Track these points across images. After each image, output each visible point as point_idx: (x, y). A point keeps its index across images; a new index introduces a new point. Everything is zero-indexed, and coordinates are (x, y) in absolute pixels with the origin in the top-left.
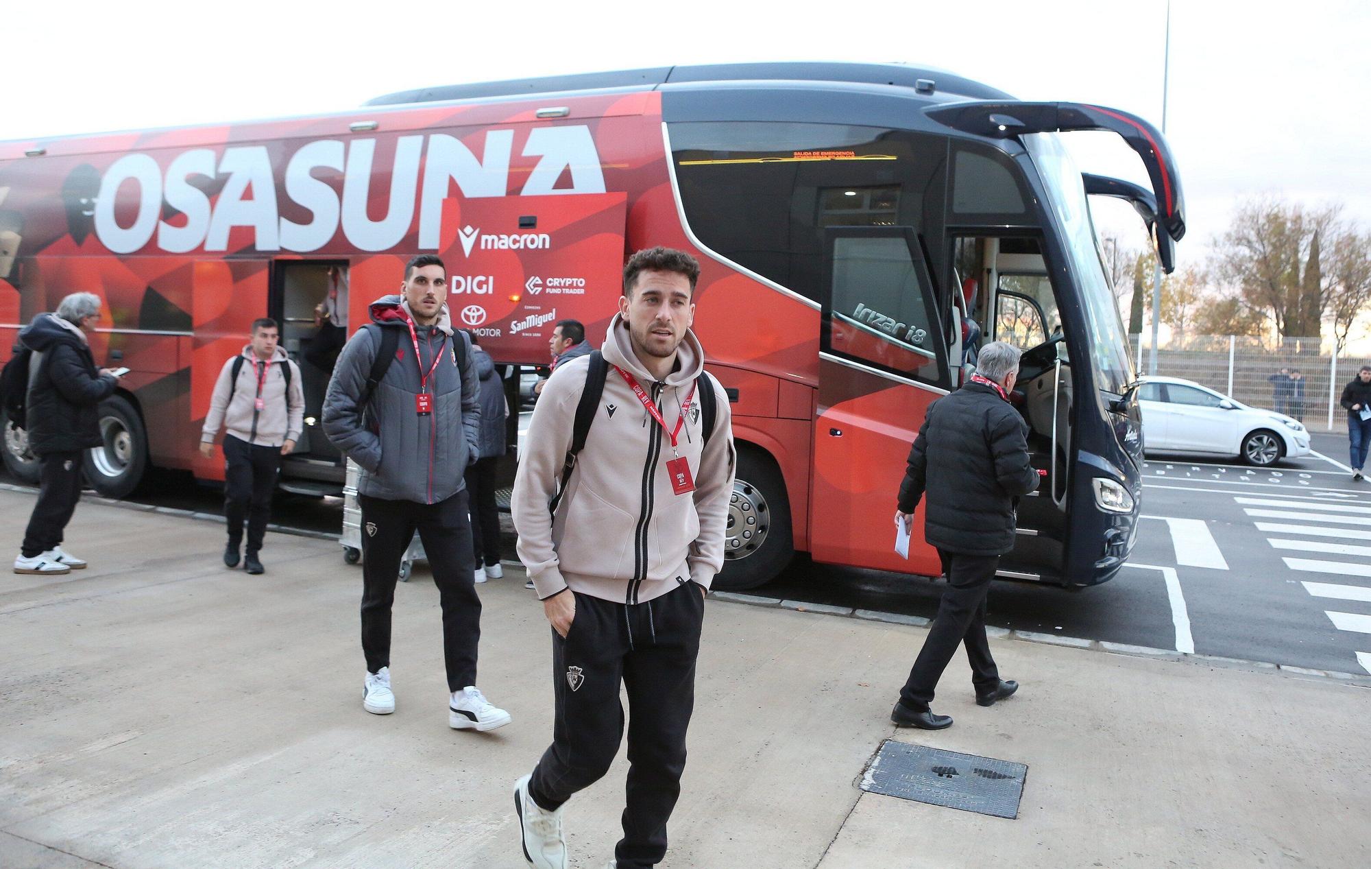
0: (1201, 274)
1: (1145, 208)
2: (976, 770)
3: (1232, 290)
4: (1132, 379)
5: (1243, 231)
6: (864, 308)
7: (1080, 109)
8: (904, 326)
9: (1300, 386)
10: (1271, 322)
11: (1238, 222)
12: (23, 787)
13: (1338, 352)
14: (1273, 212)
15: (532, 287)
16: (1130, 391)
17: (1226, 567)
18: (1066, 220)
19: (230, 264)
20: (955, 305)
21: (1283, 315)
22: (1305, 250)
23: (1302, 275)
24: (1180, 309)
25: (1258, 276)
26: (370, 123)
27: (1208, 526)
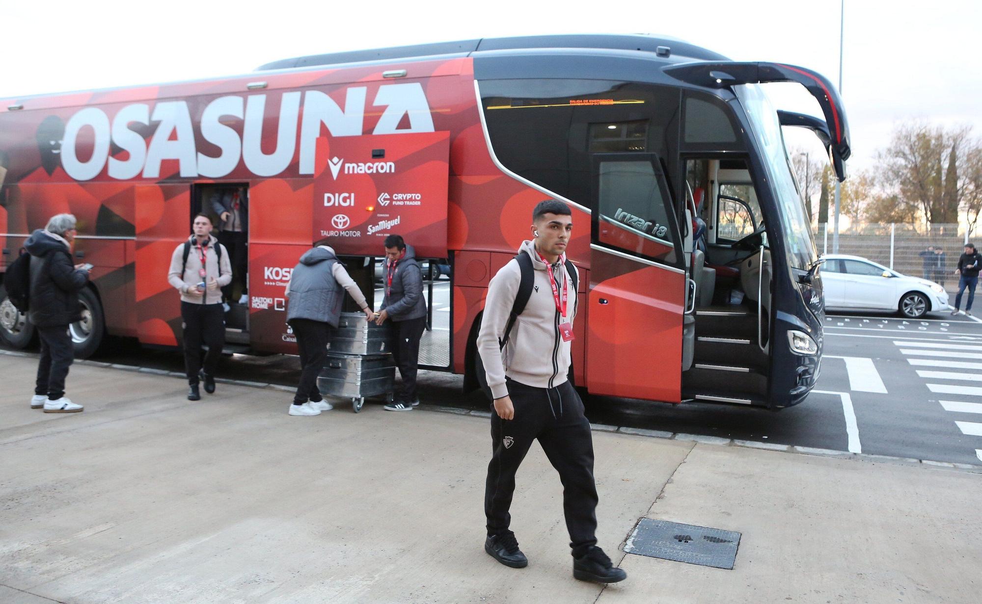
0: (870, 178)
1: (823, 135)
2: (705, 536)
3: (892, 190)
4: (815, 259)
5: (899, 147)
6: (622, 211)
7: (774, 66)
9: (942, 259)
10: (922, 213)
11: (896, 140)
12: (37, 562)
13: (969, 234)
14: (922, 132)
15: (383, 201)
16: (814, 268)
17: (885, 391)
18: (766, 145)
19: (161, 187)
20: (688, 208)
21: (930, 207)
22: (945, 160)
23: (944, 178)
24: (855, 204)
25: (911, 179)
26: (262, 83)
27: (874, 362)
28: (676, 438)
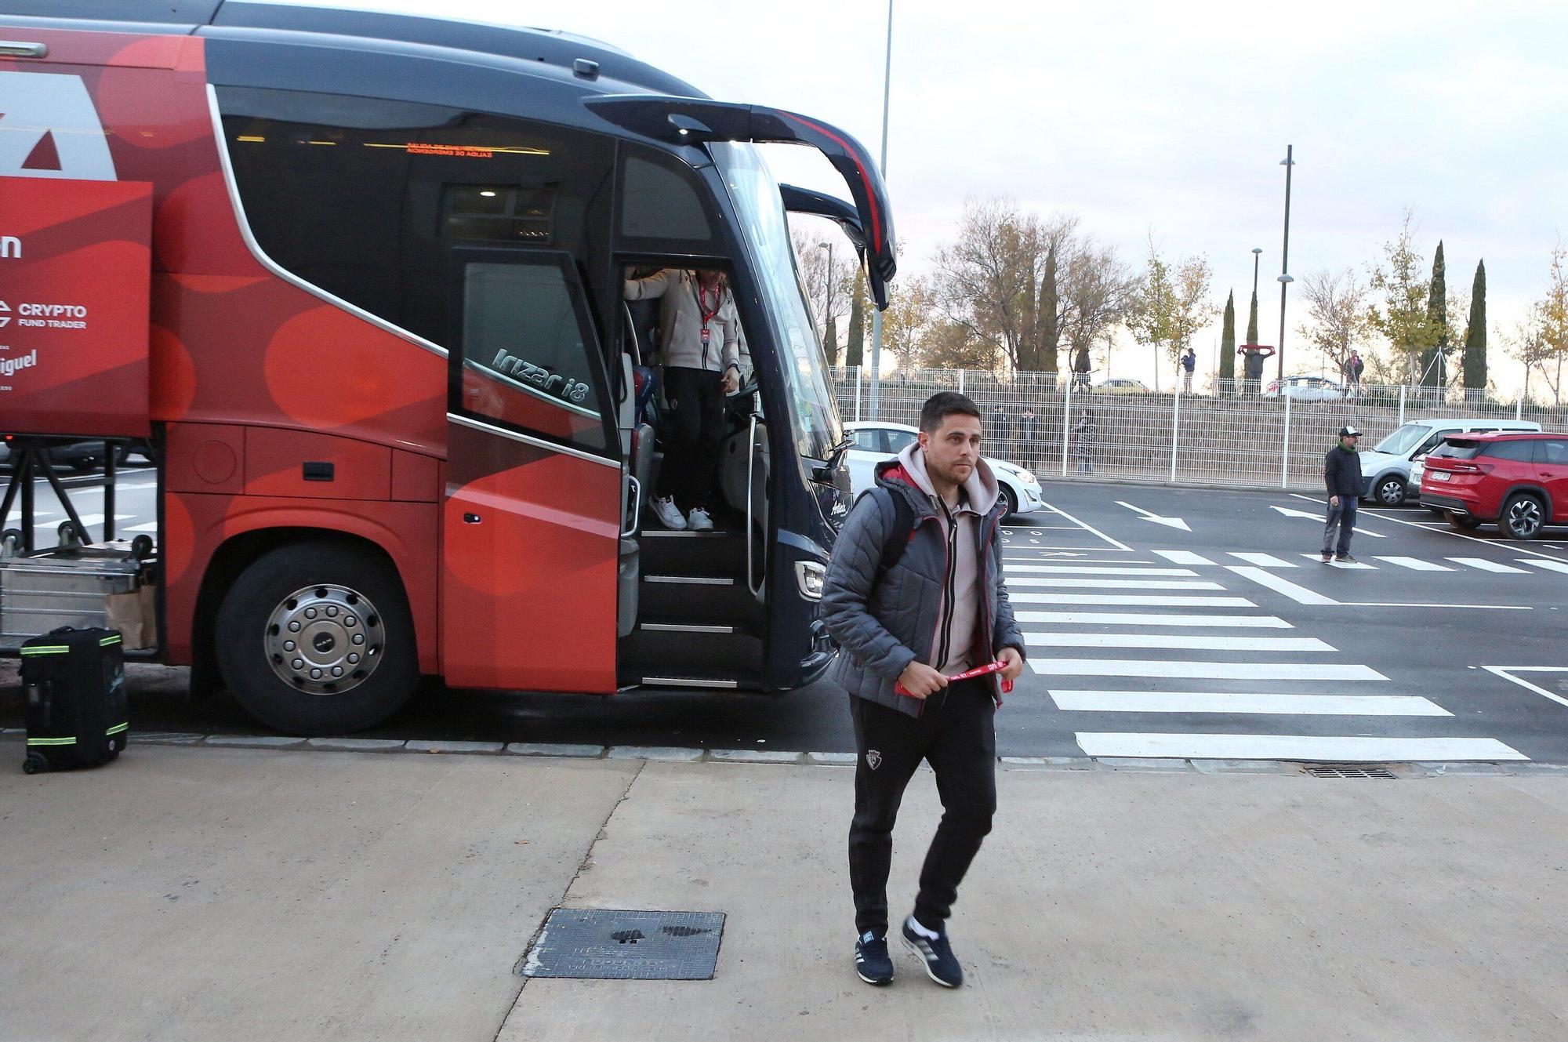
2: (665, 927)
3: (962, 314)
5: (973, 245)
6: (506, 355)
8: (559, 378)
10: (1005, 351)
11: (969, 234)
14: (1006, 223)
16: (837, 455)
20: (626, 351)
21: (1017, 344)
22: (1040, 269)
23: (1037, 299)
24: (906, 332)
25: (990, 297)
28: (610, 755)
